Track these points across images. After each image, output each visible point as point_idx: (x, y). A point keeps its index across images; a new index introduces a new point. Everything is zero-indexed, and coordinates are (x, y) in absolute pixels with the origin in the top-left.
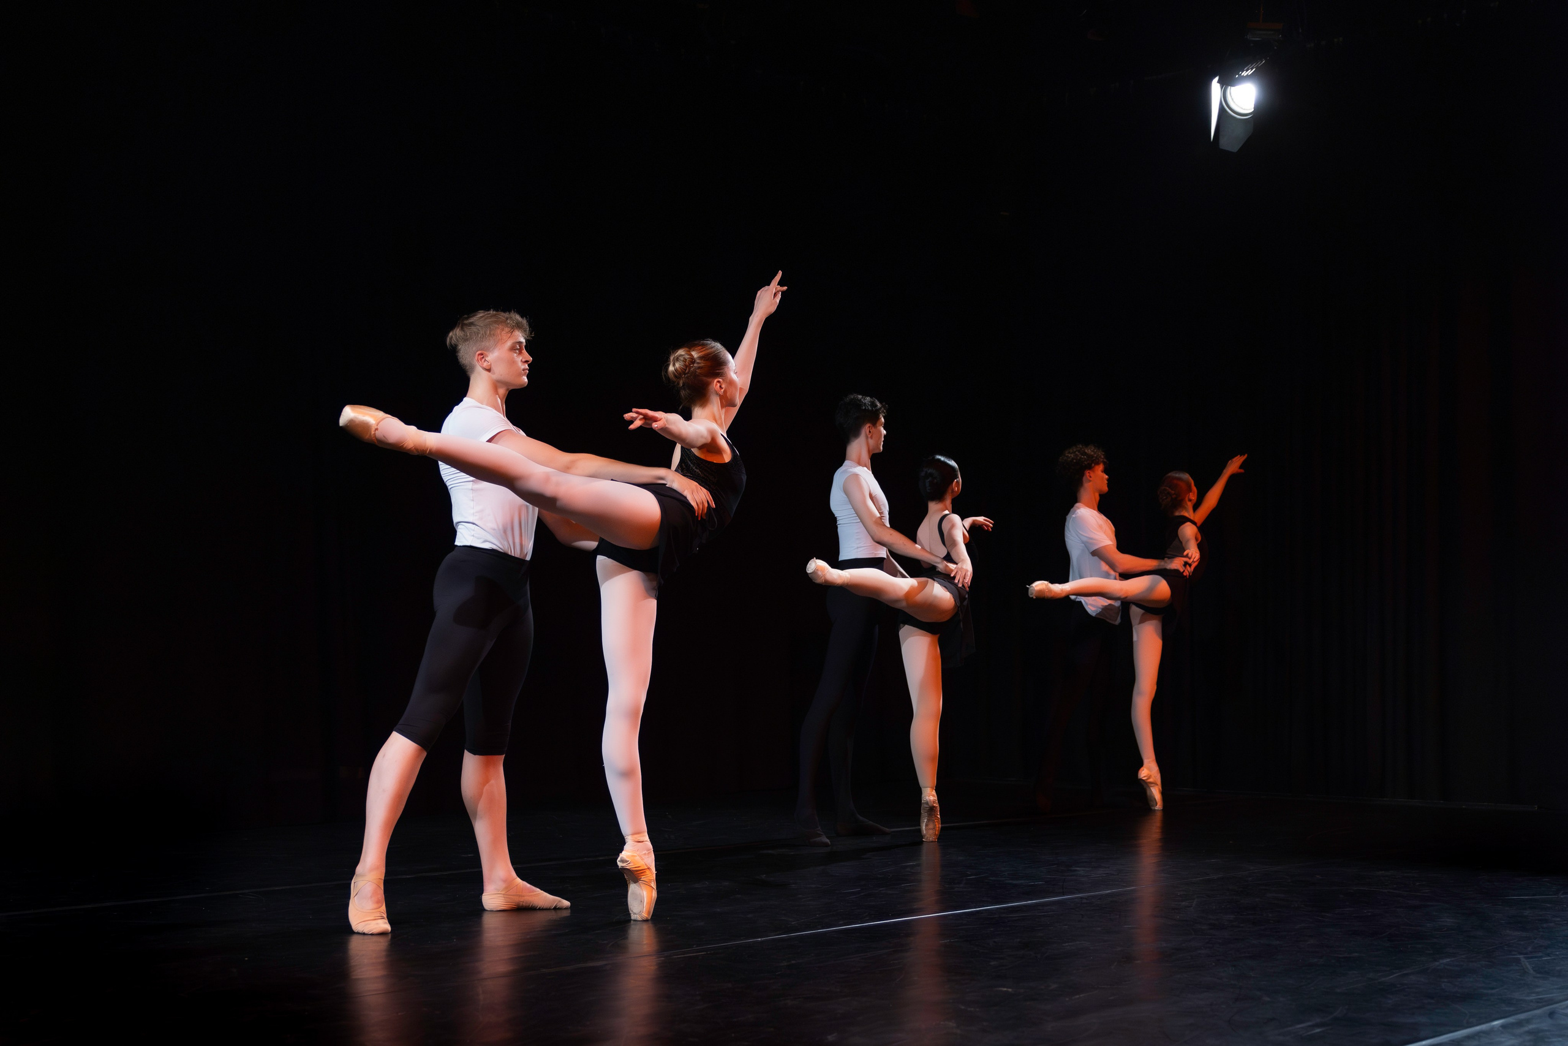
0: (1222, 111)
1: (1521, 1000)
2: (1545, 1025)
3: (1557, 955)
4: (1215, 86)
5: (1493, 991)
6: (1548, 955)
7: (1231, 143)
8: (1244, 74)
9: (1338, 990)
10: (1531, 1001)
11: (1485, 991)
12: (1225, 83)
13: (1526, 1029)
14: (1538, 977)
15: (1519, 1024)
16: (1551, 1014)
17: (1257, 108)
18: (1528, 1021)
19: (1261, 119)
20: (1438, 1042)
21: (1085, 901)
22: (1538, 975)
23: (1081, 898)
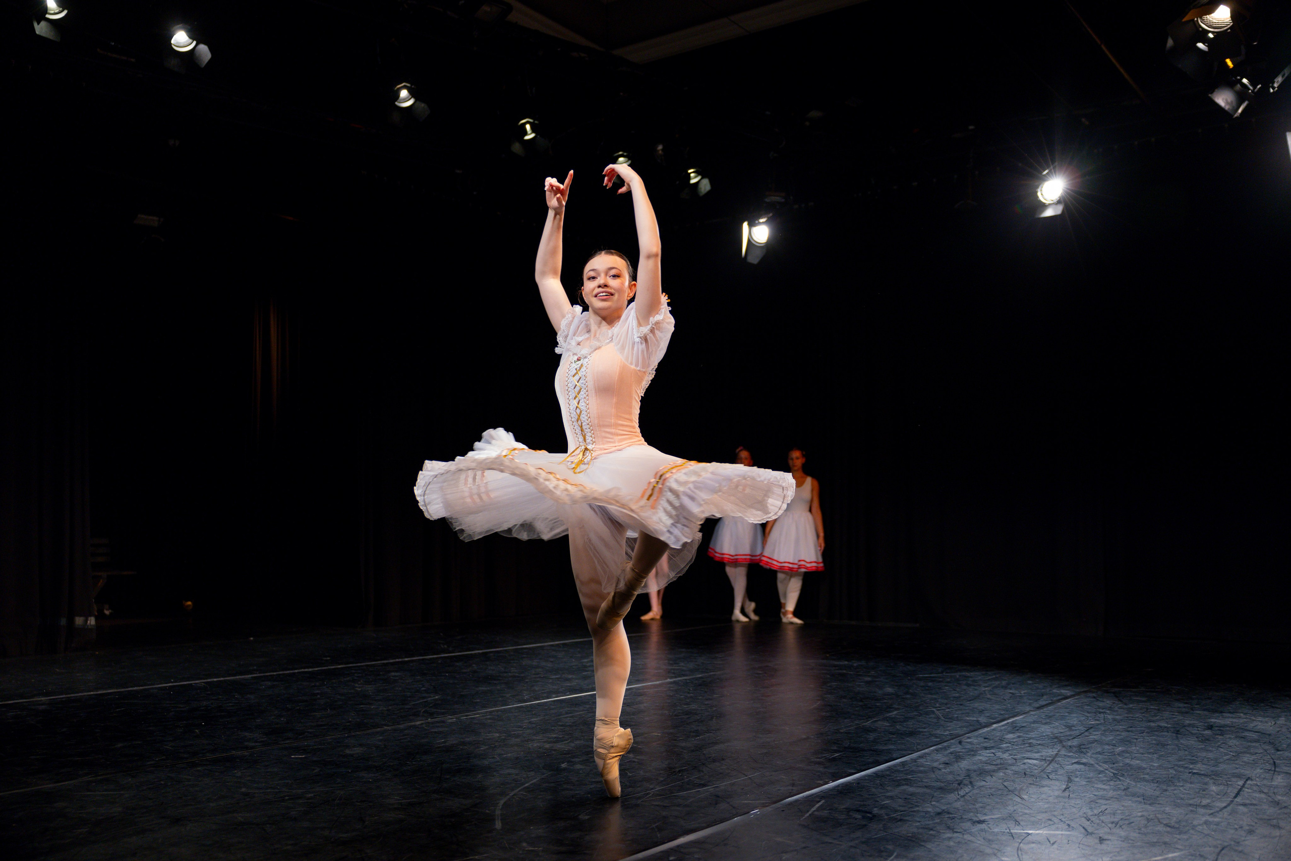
0: (749, 242)
1: (942, 734)
2: (958, 748)
3: (953, 708)
4: (745, 225)
5: (925, 730)
6: (949, 708)
7: (754, 259)
8: (761, 220)
9: (842, 731)
10: (947, 735)
11: (921, 730)
12: (751, 225)
13: (949, 751)
14: (947, 721)
15: (945, 748)
16: (960, 743)
17: (769, 239)
18: (949, 747)
19: (769, 247)
20: (904, 760)
21: (688, 681)
22: (946, 720)
23: (686, 680)
